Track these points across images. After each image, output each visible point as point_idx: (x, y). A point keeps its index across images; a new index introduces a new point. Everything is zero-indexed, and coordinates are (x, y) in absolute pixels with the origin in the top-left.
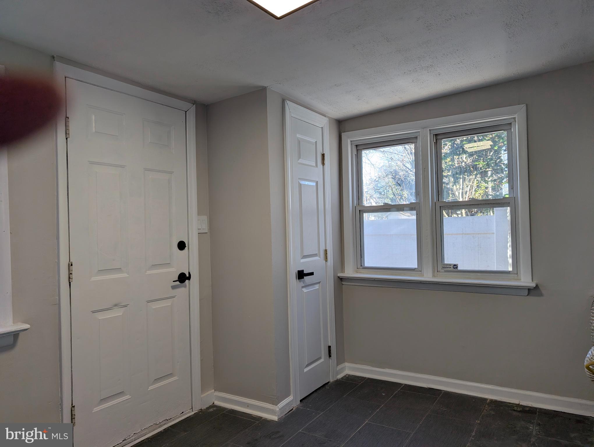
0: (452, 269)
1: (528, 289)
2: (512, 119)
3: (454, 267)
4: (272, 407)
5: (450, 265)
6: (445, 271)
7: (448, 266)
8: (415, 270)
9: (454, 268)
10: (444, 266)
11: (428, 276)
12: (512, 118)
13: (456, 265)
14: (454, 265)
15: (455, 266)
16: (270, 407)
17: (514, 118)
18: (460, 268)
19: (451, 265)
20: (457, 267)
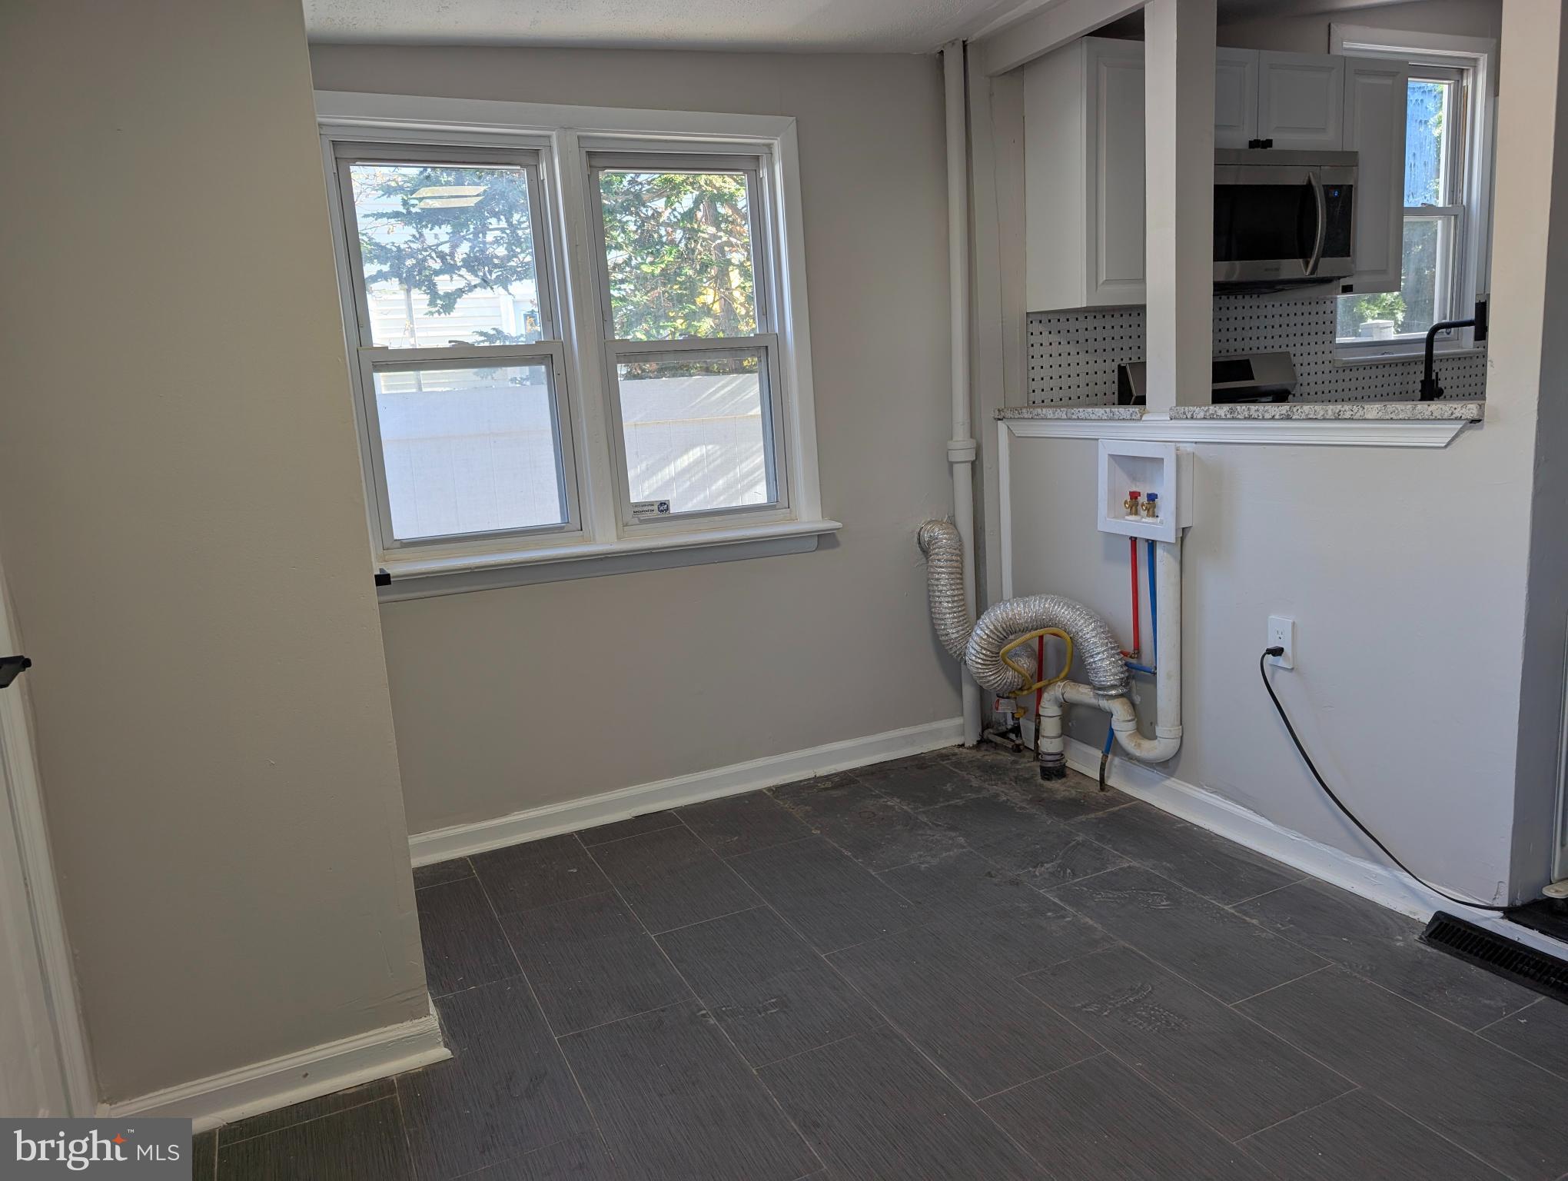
0: (656, 514)
1: (818, 535)
2: (764, 147)
3: (662, 508)
4: (413, 1026)
5: (651, 504)
6: (643, 522)
7: (645, 508)
8: (565, 529)
9: (662, 511)
10: (636, 510)
11: (605, 540)
12: (764, 145)
13: (665, 504)
14: (661, 504)
15: (664, 506)
16: (406, 1031)
17: (769, 146)
18: (674, 509)
19: (653, 505)
20: (668, 509)
